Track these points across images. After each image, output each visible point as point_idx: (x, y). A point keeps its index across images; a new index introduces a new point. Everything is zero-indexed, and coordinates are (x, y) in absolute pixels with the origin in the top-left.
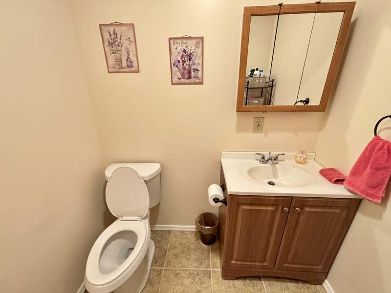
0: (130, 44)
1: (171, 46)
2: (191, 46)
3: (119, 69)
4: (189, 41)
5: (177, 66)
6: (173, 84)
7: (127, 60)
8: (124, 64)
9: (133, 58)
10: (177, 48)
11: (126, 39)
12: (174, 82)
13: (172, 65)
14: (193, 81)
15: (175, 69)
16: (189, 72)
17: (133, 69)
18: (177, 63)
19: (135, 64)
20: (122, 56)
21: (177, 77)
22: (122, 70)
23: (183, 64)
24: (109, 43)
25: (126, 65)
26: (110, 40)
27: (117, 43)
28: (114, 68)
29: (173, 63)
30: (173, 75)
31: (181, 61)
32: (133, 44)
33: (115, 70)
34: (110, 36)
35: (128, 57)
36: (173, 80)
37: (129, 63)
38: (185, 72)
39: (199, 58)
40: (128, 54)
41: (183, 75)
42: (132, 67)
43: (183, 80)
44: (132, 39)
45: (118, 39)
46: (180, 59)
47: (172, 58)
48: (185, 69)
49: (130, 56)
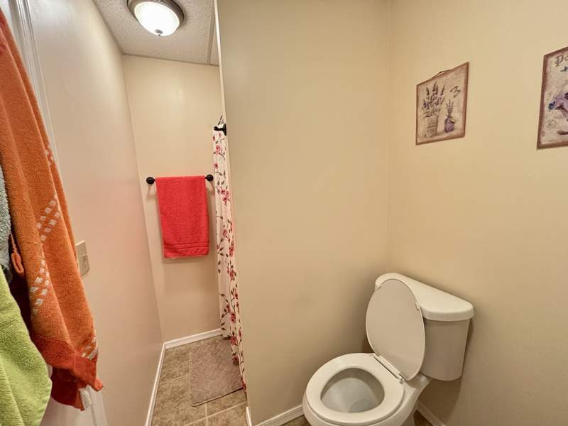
0: (455, 96)
1: (548, 70)
3: (431, 137)
5: (561, 107)
6: (541, 147)
7: (446, 121)
8: (441, 127)
9: (457, 115)
10: (565, 70)
11: (451, 91)
12: (545, 143)
13: (546, 108)
15: (553, 114)
17: (454, 133)
19: (459, 125)
20: (439, 118)
21: (555, 131)
22: (436, 138)
24: (425, 104)
25: (443, 128)
26: (427, 100)
27: (436, 101)
28: (425, 136)
29: (547, 102)
30: (545, 129)
32: (461, 96)
33: (425, 140)
34: (428, 94)
35: (449, 116)
37: (449, 126)
40: (450, 111)
42: (452, 130)
44: (461, 87)
45: (439, 95)
47: (546, 93)
49: (453, 115)
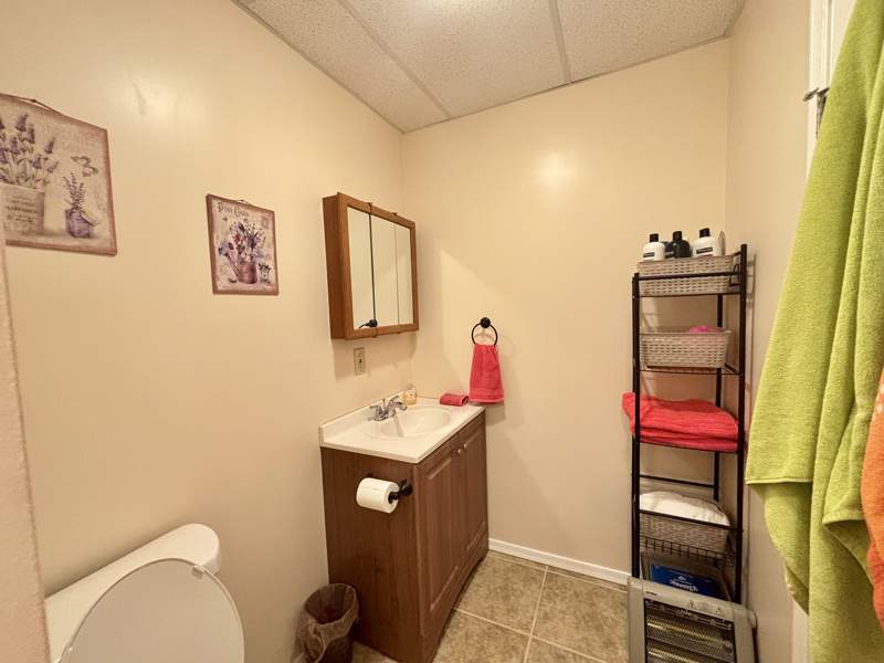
2: (254, 222)
3: (23, 233)
4: (249, 212)
5: (227, 255)
6: (216, 291)
7: (69, 214)
8: (55, 220)
9: (92, 209)
10: (226, 219)
11: (75, 159)
12: (220, 288)
13: (217, 252)
14: (261, 289)
15: (221, 260)
16: (253, 270)
17: (93, 243)
18: (227, 249)
19: (101, 230)
20: (48, 199)
21: (227, 277)
22: (41, 240)
23: (240, 253)
25: (63, 226)
27: (29, 156)
29: (215, 245)
30: (218, 273)
31: (235, 246)
32: (99, 179)
35: (76, 207)
36: (218, 283)
37: (77, 226)
38: (244, 269)
39: (269, 246)
40: (77, 197)
41: (239, 274)
42: (88, 236)
43: (240, 286)
44: (98, 163)
45: (39, 148)
46: (232, 241)
47: (213, 236)
48: (243, 262)
49: (84, 206)
